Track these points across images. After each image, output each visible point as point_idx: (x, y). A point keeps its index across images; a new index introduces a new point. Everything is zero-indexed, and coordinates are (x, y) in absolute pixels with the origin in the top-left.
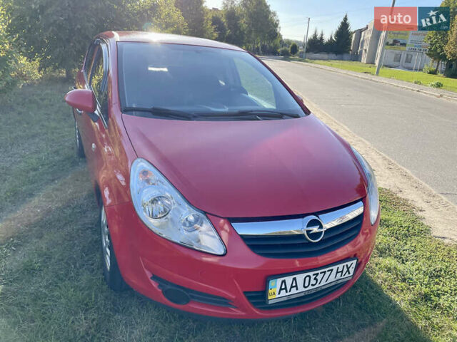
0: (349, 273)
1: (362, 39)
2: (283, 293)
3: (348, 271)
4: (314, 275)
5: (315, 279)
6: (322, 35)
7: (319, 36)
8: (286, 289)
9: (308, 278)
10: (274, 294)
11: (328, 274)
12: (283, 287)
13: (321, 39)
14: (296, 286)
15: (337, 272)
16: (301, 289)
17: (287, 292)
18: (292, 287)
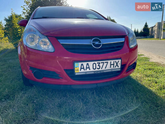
0: (118, 67)
1: (154, 30)
2: (82, 70)
3: (117, 65)
4: (98, 63)
5: (99, 65)
6: (138, 30)
7: (136, 31)
8: (83, 68)
9: (94, 65)
10: (78, 70)
11: (105, 64)
12: (82, 67)
13: (138, 32)
14: (89, 68)
15: (111, 65)
16: (92, 70)
17: (84, 70)
18: (87, 68)
